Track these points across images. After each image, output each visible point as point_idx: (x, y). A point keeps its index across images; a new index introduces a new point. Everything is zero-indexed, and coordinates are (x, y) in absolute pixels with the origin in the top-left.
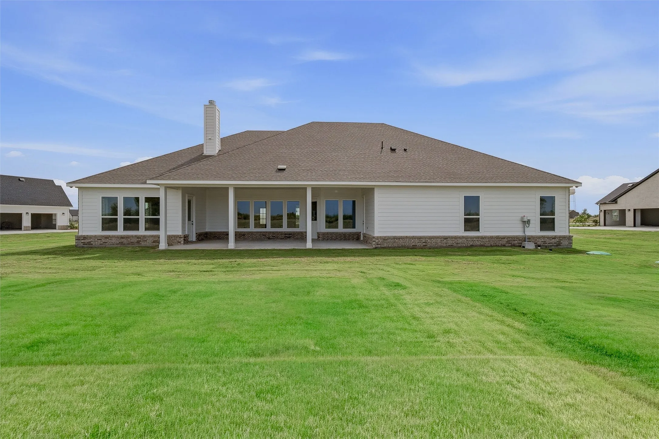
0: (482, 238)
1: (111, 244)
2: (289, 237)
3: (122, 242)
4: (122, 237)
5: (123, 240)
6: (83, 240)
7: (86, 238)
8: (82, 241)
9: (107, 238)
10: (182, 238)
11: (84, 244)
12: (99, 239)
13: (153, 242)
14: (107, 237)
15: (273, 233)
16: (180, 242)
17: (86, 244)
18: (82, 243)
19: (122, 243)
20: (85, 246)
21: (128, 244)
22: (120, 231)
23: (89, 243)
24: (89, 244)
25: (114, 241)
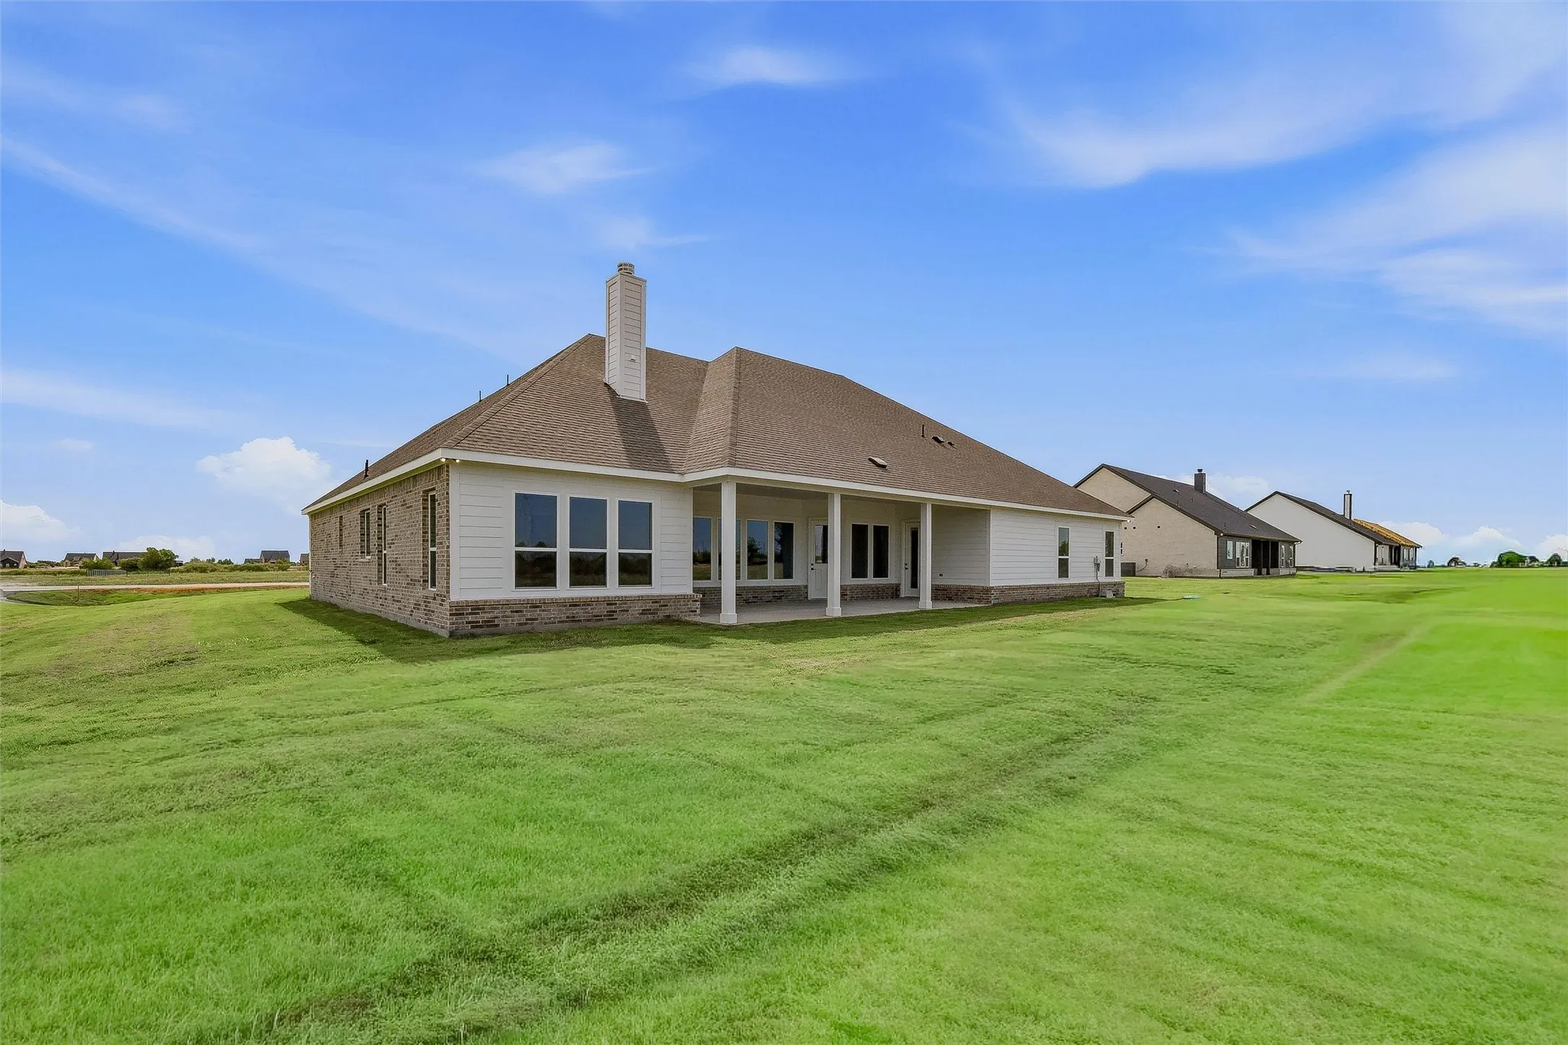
0: (1072, 586)
1: (546, 623)
2: (780, 598)
3: (574, 617)
4: (574, 604)
5: (575, 610)
6: (471, 614)
7: (480, 609)
8: (470, 618)
9: (537, 607)
10: (697, 601)
11: (477, 627)
12: (517, 612)
13: (641, 614)
14: (534, 605)
15: (754, 589)
16: (693, 611)
17: (481, 627)
18: (470, 623)
19: (573, 619)
20: (478, 631)
21: (588, 620)
22: (563, 589)
23: (490, 624)
24: (491, 626)
25: (554, 613)
